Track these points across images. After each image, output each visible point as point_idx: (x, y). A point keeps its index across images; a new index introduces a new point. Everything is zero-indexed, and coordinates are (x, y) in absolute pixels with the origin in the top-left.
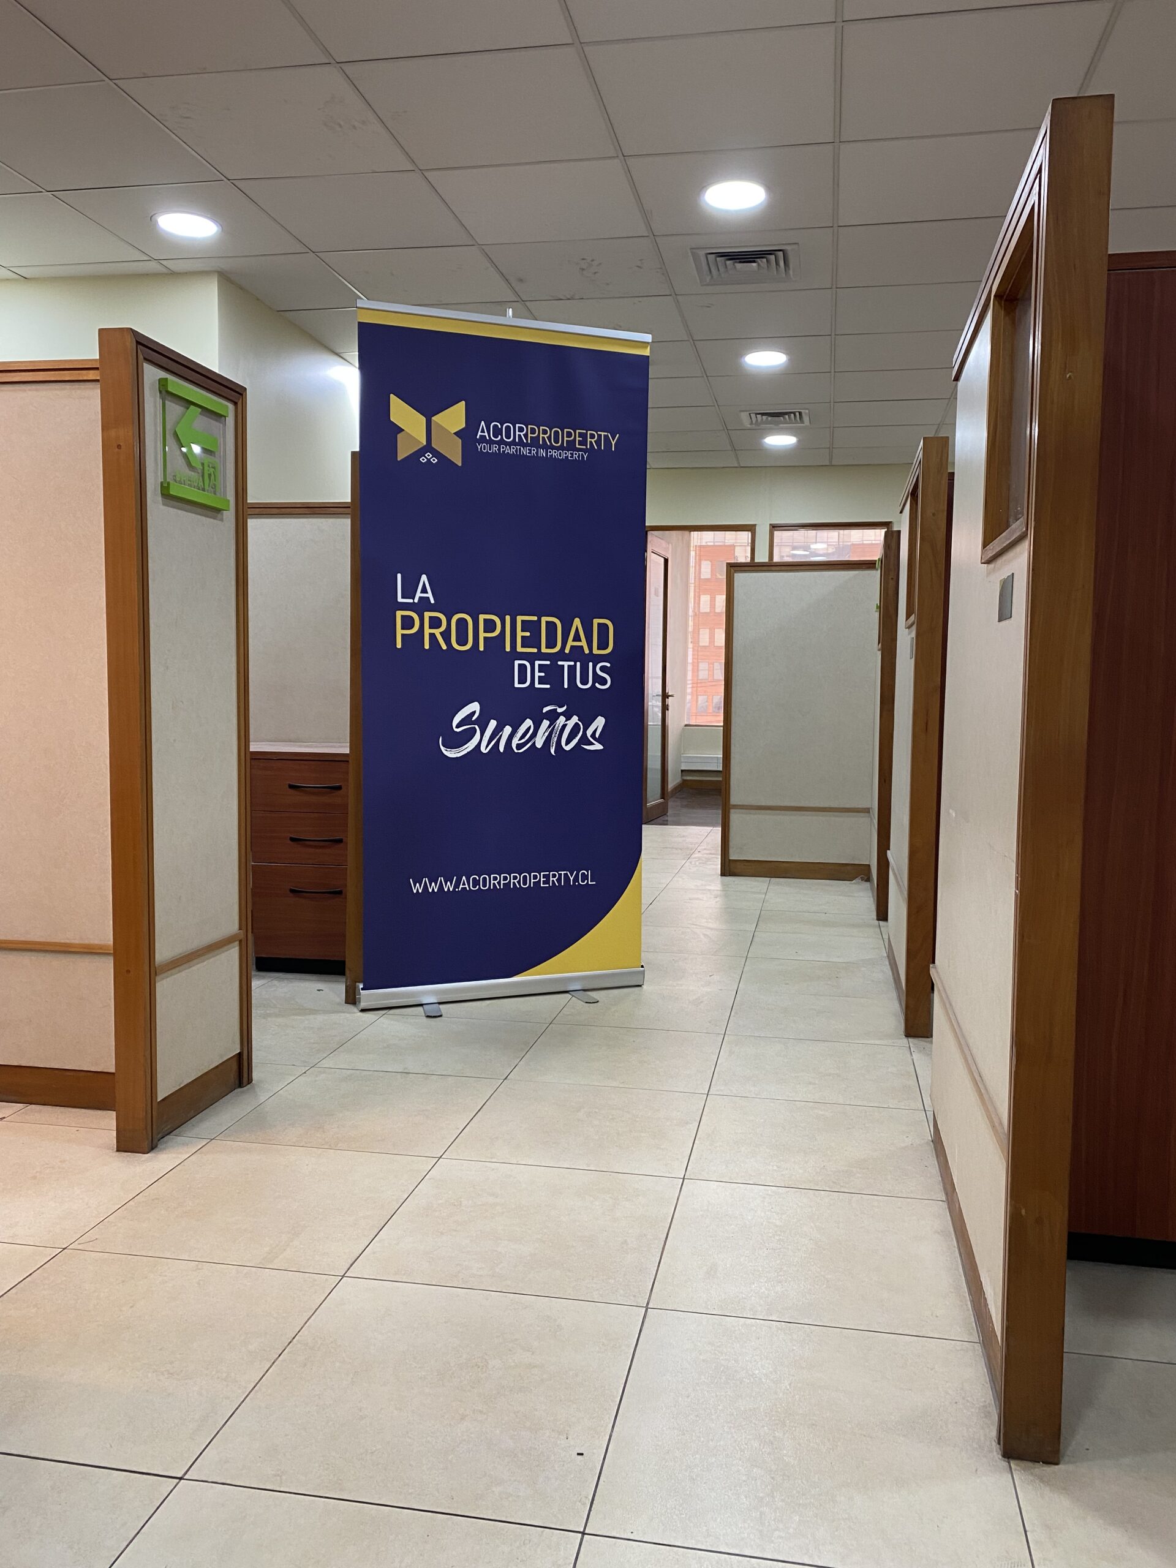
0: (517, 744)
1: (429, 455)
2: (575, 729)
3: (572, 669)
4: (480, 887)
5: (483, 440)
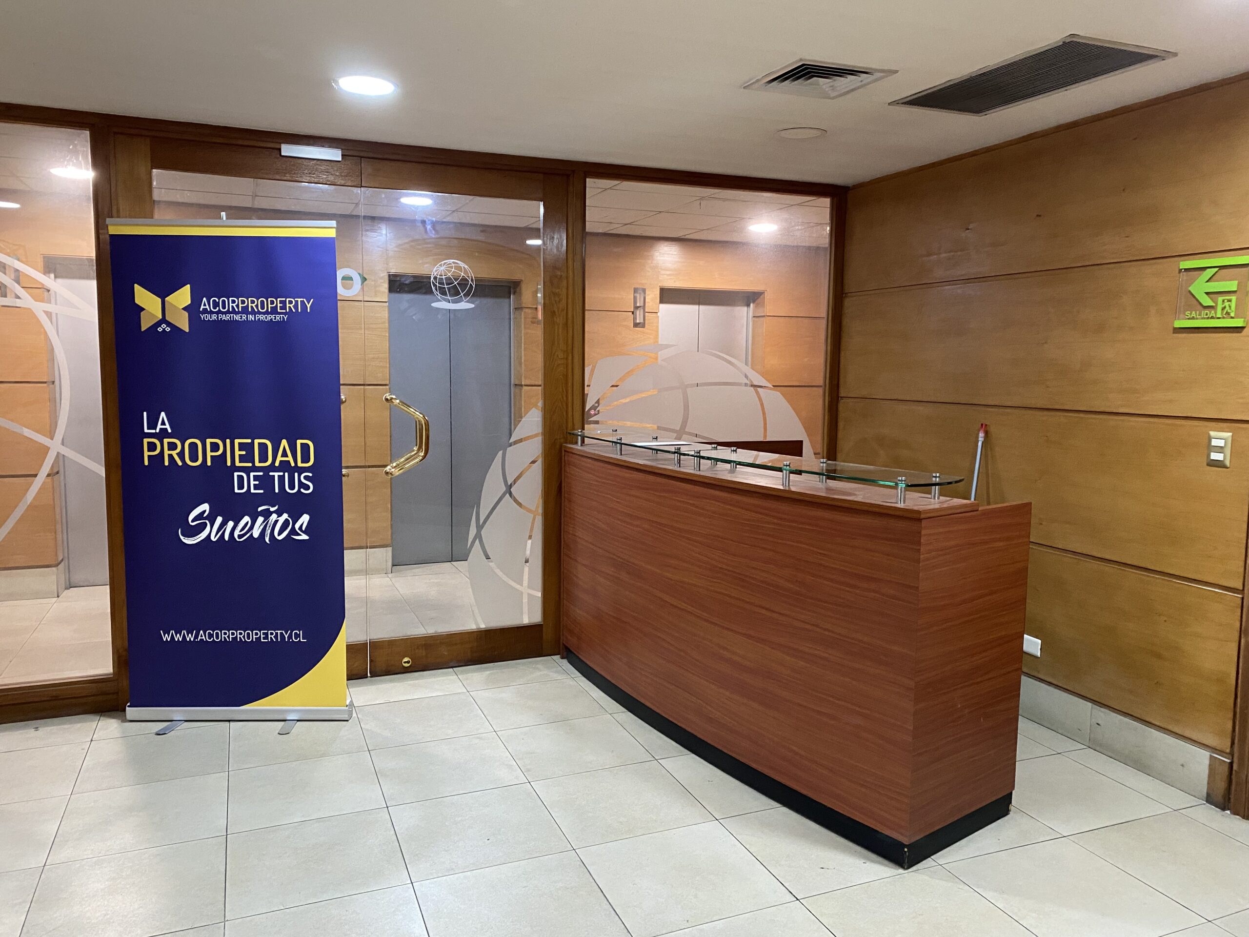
0: (239, 535)
1: (164, 326)
2: (286, 523)
3: (282, 479)
4: (214, 639)
5: (205, 311)
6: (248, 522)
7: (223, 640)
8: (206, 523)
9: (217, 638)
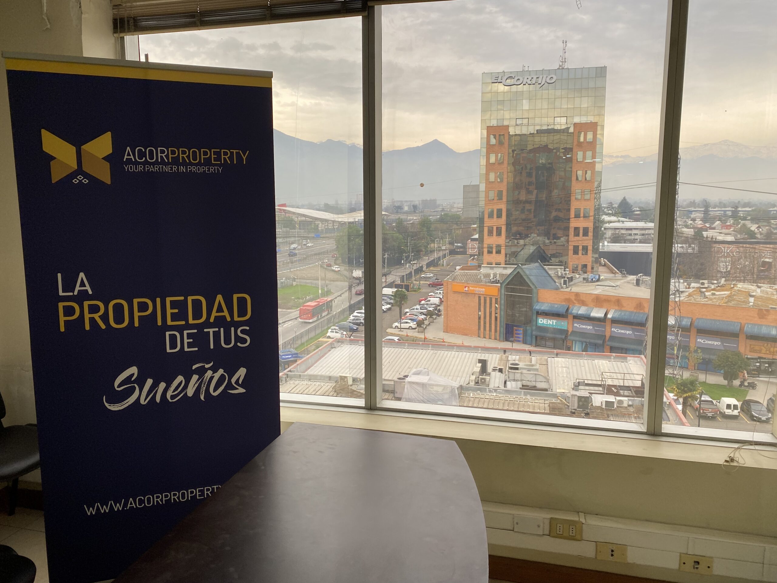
1: (80, 178)
3: (217, 335)
4: (145, 505)
5: (129, 161)
6: (182, 381)
7: (155, 504)
8: (134, 386)
9: (149, 502)
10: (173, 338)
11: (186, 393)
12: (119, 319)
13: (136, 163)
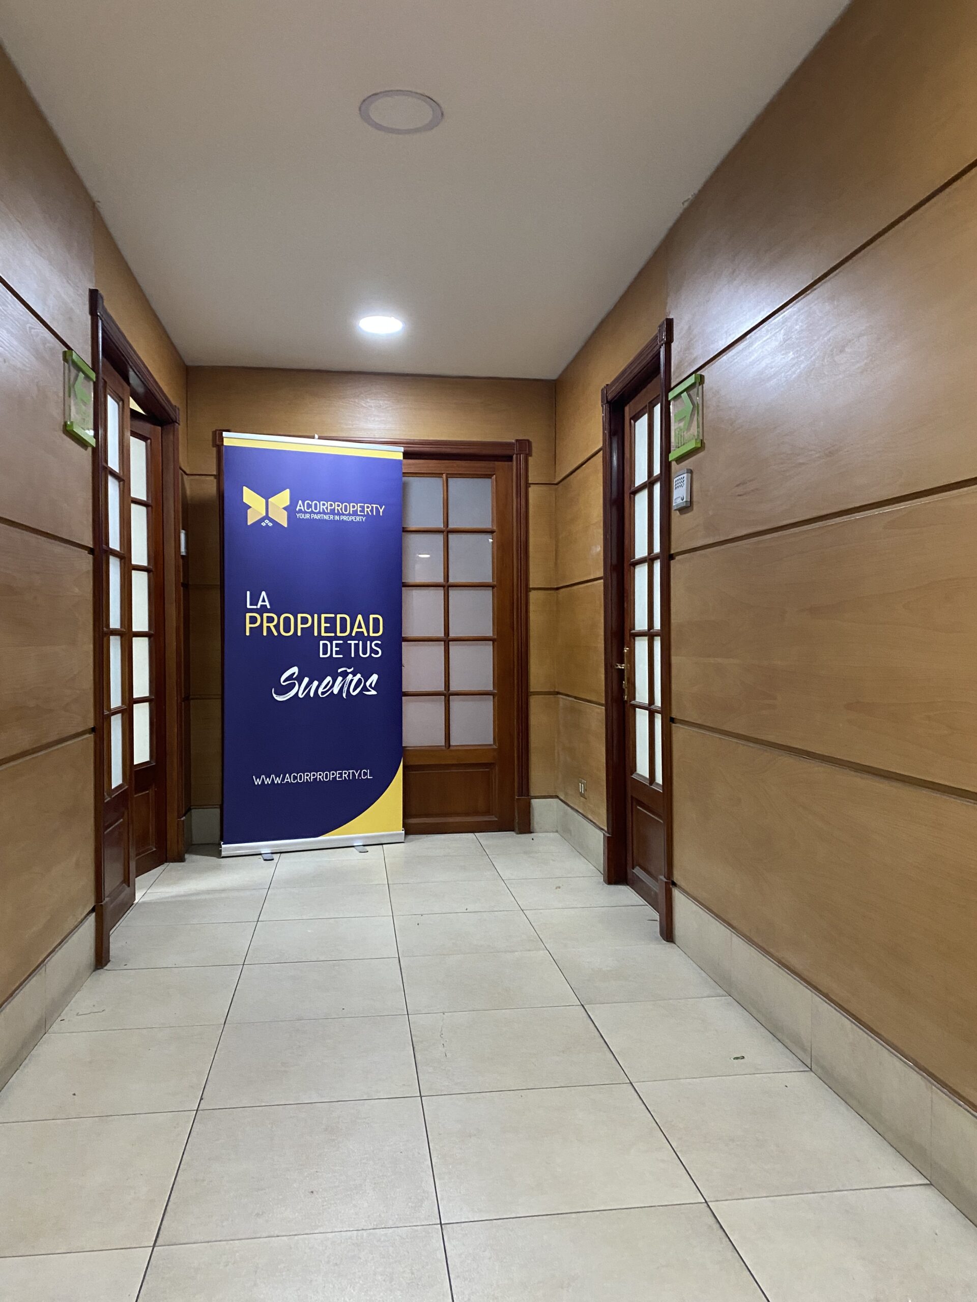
0: (322, 692)
2: (359, 681)
3: (357, 646)
4: (297, 781)
5: (300, 511)
6: (329, 682)
7: (305, 781)
8: (295, 682)
9: (301, 780)
10: (325, 645)
11: (332, 691)
12: (287, 630)
13: (305, 512)
